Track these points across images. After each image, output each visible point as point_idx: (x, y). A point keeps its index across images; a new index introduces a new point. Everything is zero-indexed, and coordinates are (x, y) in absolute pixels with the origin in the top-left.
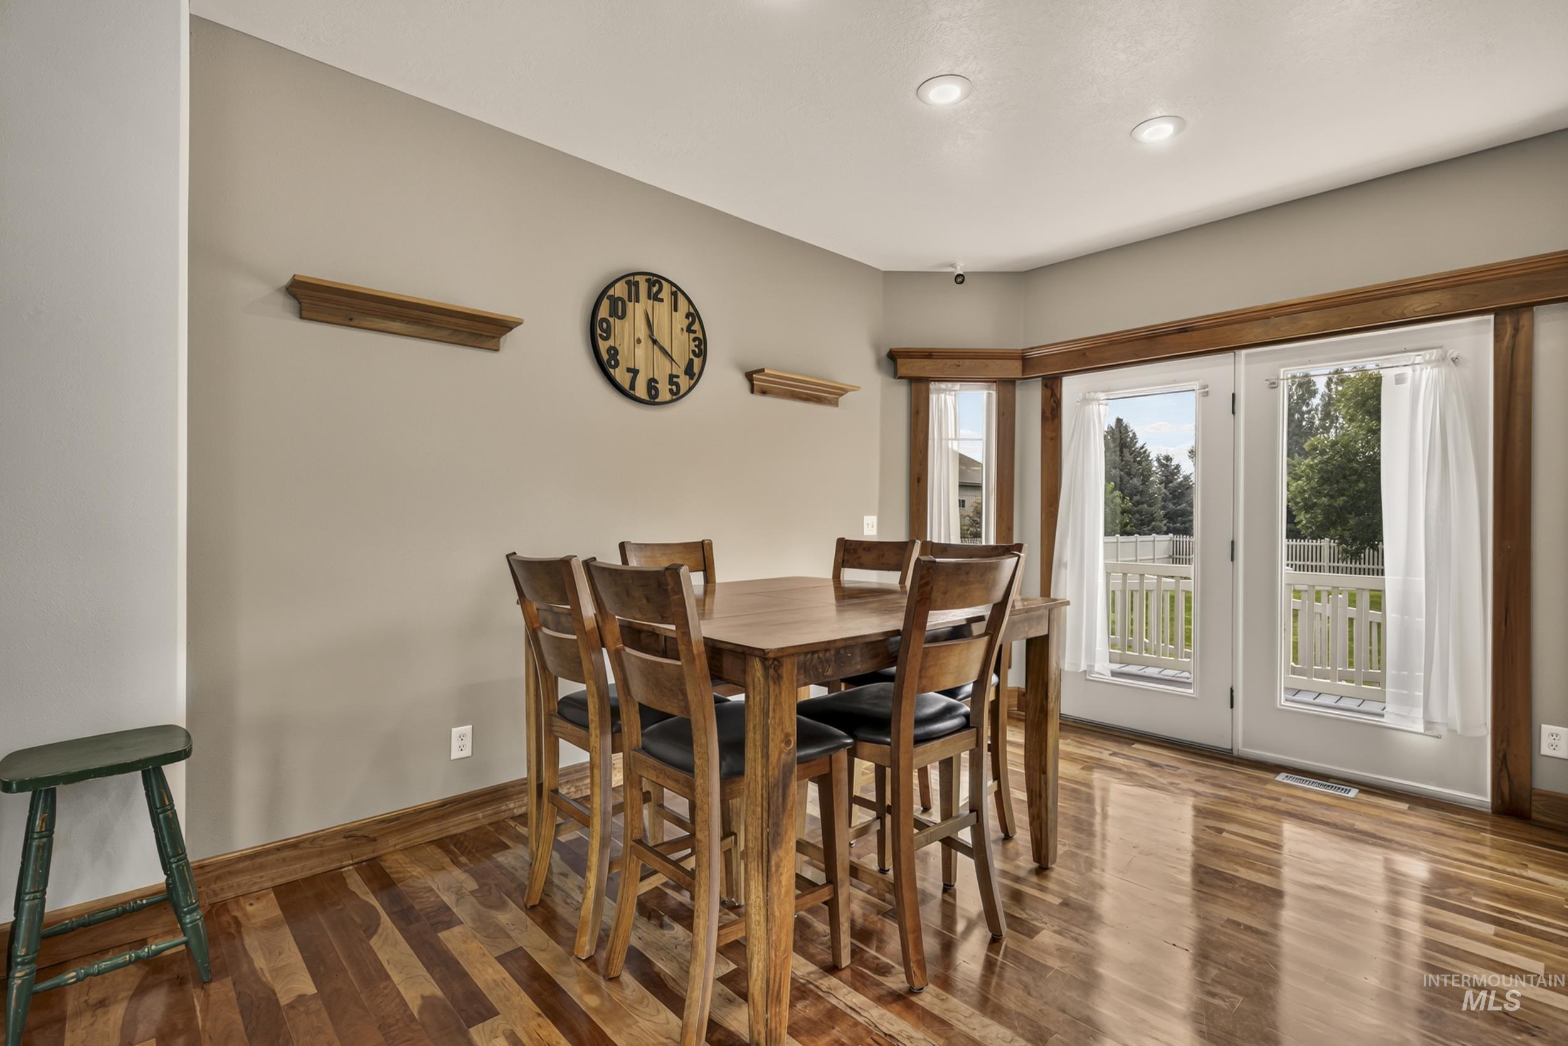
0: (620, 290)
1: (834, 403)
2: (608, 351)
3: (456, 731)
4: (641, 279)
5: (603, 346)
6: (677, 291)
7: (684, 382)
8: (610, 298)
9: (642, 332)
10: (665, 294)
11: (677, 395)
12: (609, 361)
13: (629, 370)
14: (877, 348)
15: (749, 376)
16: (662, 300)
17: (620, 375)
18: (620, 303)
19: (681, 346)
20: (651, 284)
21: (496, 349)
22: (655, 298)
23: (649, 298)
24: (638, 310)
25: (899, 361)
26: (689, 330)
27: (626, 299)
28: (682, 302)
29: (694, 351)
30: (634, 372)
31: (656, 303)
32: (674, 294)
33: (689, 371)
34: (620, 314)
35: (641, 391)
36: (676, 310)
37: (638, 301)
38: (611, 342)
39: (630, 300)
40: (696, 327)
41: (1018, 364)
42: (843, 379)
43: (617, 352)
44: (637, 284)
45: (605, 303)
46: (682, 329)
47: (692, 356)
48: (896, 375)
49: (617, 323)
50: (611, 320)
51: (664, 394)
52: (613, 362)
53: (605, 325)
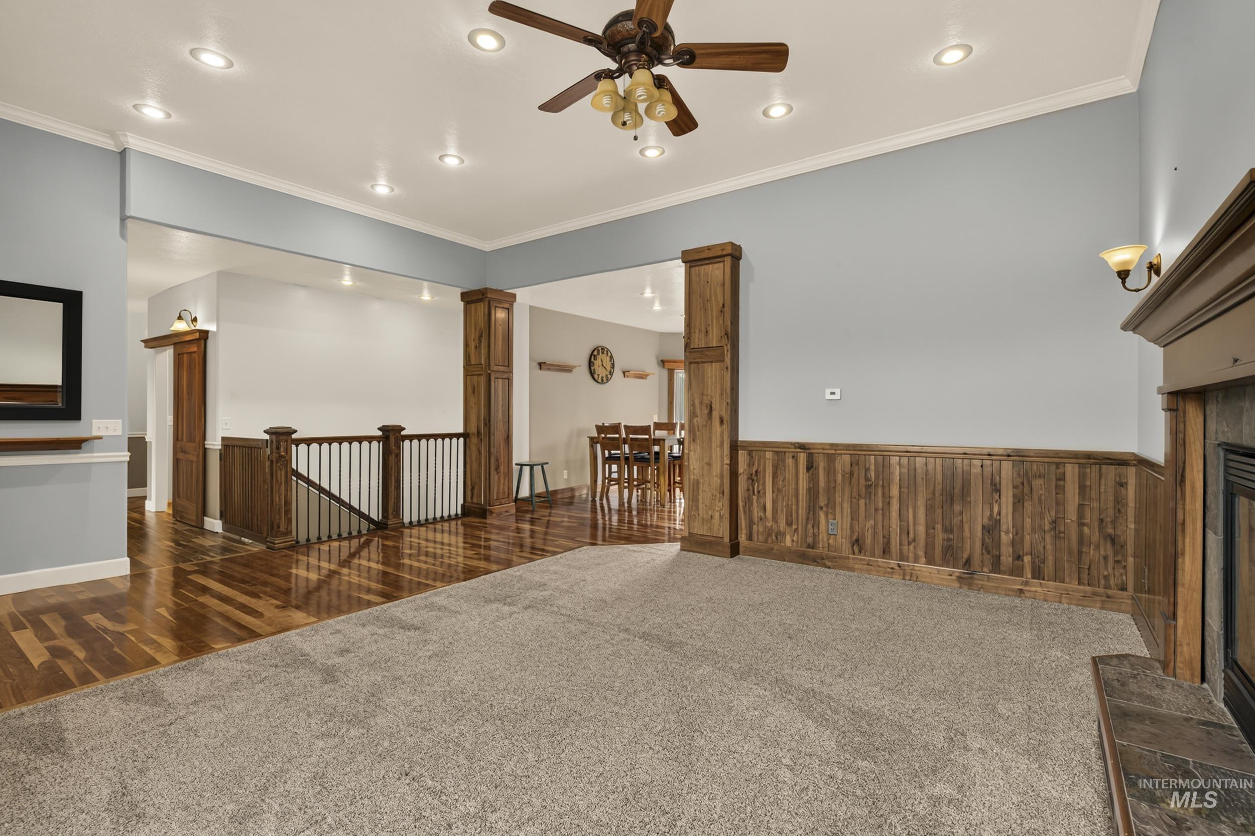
0: (595, 352)
1: (646, 379)
2: (593, 370)
3: (565, 471)
4: (600, 349)
5: (592, 368)
6: (607, 350)
7: (609, 376)
8: (593, 355)
9: (600, 364)
10: (605, 352)
11: (608, 380)
12: (593, 372)
14: (657, 358)
15: (624, 373)
17: (596, 376)
18: (595, 356)
20: (602, 349)
21: (572, 374)
22: (603, 353)
24: (599, 357)
25: (666, 363)
27: (597, 354)
28: (609, 354)
29: (611, 367)
30: (598, 375)
31: (603, 355)
32: (607, 352)
33: (610, 373)
34: (595, 359)
35: (600, 380)
36: (608, 356)
37: (599, 355)
38: (594, 367)
40: (612, 360)
42: (648, 371)
43: (595, 370)
45: (592, 357)
46: (609, 362)
47: (611, 369)
48: (664, 367)
49: (595, 362)
50: (593, 361)
51: (605, 381)
53: (592, 363)
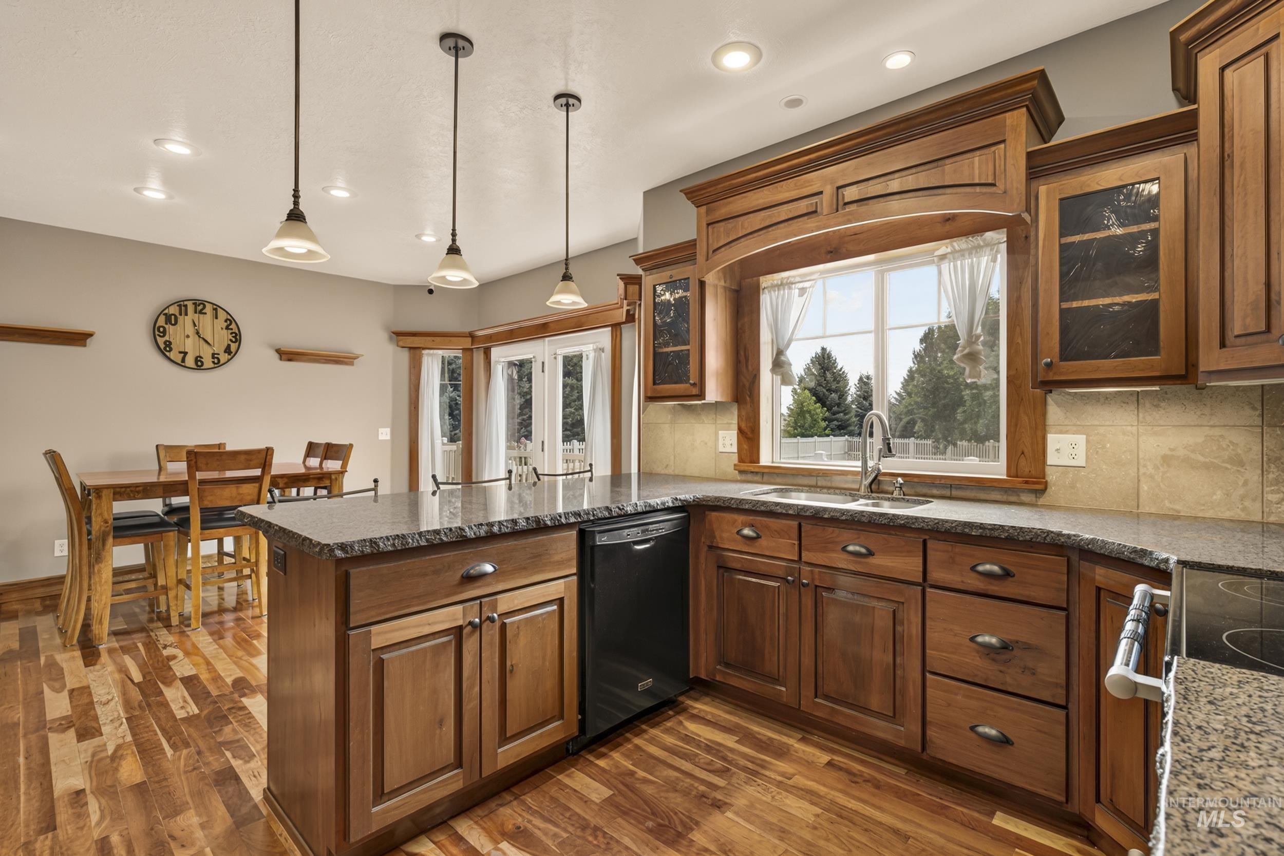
0: (173, 310)
1: (352, 364)
2: (165, 343)
3: (58, 542)
4: (189, 303)
5: (161, 340)
6: (216, 308)
7: (224, 357)
8: (165, 314)
9: (190, 332)
10: (208, 310)
11: (218, 364)
12: (165, 349)
13: (180, 352)
15: (278, 351)
16: (206, 313)
17: (174, 355)
18: (173, 317)
19: (222, 338)
20: (197, 305)
21: (85, 346)
22: (200, 313)
23: (196, 312)
24: (186, 322)
25: (401, 337)
26: (227, 328)
27: (177, 314)
28: (221, 313)
29: (231, 340)
30: (185, 353)
31: (201, 316)
32: (215, 310)
33: (228, 350)
34: (173, 322)
35: (190, 363)
36: (217, 318)
37: (186, 314)
38: (167, 338)
39: (181, 314)
40: (233, 326)
41: (470, 339)
43: (170, 343)
44: (186, 306)
45: (162, 318)
46: (222, 329)
47: (230, 343)
48: (398, 346)
49: (170, 329)
50: (167, 326)
51: (208, 364)
52: (168, 349)
53: (161, 329)
